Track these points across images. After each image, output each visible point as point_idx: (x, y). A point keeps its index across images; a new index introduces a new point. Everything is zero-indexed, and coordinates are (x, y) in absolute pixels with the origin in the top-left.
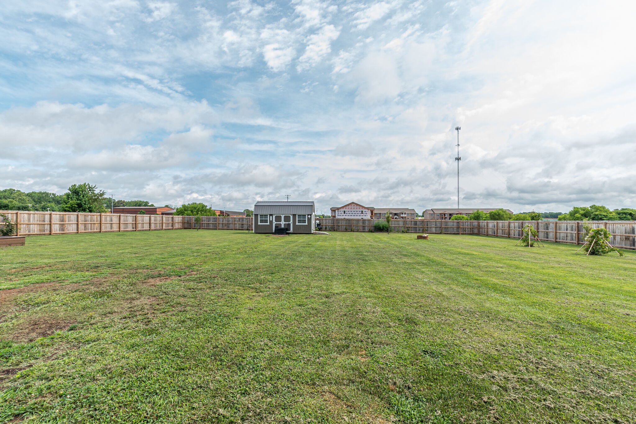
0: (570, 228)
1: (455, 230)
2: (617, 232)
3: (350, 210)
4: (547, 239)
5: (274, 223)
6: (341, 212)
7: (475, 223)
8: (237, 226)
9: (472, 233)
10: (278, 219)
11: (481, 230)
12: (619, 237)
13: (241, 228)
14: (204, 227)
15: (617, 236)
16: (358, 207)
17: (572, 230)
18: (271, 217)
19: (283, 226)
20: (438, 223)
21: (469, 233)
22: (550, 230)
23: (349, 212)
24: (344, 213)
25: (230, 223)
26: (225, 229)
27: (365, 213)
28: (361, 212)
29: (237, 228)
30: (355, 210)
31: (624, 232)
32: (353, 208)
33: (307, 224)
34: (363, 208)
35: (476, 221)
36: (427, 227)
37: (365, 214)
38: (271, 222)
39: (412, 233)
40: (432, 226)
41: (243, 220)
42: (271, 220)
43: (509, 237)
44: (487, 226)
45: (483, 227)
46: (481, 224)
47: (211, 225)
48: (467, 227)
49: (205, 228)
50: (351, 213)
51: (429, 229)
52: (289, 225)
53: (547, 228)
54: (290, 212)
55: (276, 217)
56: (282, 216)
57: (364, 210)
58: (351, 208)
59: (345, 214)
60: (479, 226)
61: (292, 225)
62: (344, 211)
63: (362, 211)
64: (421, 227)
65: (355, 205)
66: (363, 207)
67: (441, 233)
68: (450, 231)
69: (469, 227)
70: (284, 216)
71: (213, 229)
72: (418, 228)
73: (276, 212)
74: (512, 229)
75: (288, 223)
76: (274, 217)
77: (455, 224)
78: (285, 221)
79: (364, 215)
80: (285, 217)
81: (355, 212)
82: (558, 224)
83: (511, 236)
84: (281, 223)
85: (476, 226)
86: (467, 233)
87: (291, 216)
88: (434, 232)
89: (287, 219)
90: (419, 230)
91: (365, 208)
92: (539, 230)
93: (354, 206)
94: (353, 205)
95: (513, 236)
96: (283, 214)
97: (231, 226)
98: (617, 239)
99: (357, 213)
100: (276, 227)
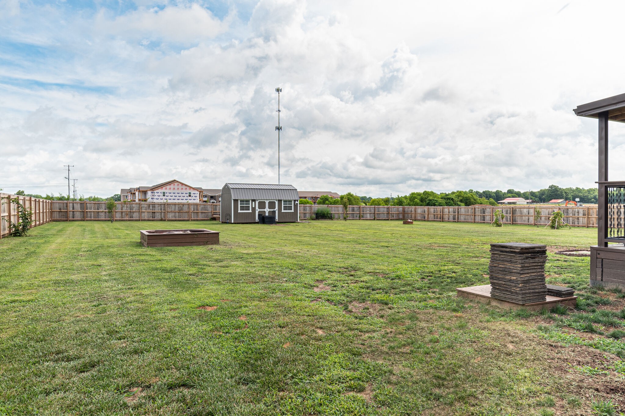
0: (505, 212)
1: (385, 216)
2: (542, 214)
3: (172, 191)
4: (484, 222)
5: (258, 210)
6: (159, 194)
7: (401, 208)
8: (145, 216)
9: (398, 218)
10: (262, 205)
11: (406, 215)
12: (544, 217)
13: (151, 219)
14: (91, 217)
15: (542, 217)
16: (184, 187)
17: (507, 213)
18: (254, 203)
19: (267, 214)
20: (371, 209)
21: (396, 218)
22: (486, 214)
23: (171, 195)
24: (164, 195)
25: (134, 210)
26: (126, 220)
27: (194, 195)
28: (188, 195)
29: (146, 218)
30: (180, 191)
31: (547, 214)
32: (176, 188)
33: (293, 211)
34: (192, 189)
35: (401, 207)
36: (363, 213)
37: (194, 198)
38: (254, 209)
39: (350, 219)
40: (367, 212)
41: (154, 207)
42: (254, 206)
43: (443, 221)
44: (415, 212)
45: (410, 212)
46: (406, 209)
47: (103, 214)
48: (394, 213)
49: (92, 219)
50: (174, 195)
51: (365, 216)
52: (274, 212)
53: (484, 212)
54: (274, 197)
55: (259, 203)
56: (266, 201)
57: (192, 192)
58: (174, 189)
59: (165, 197)
60: (404, 212)
61: (277, 212)
62: (164, 193)
63: (190, 193)
64: (358, 214)
65: (180, 185)
66: (191, 187)
67: (374, 219)
68: (382, 217)
69: (396, 213)
70: (268, 201)
71: (106, 220)
72: (355, 214)
73: (260, 197)
74: (446, 213)
75: (272, 210)
76: (257, 203)
77: (385, 210)
78: (269, 208)
79: (192, 198)
80: (269, 203)
81: (179, 195)
82: (494, 209)
83: (445, 220)
84: (265, 210)
85: (401, 212)
86: (394, 218)
87: (276, 202)
88: (369, 218)
89: (272, 205)
90: (356, 216)
91: (194, 189)
92: (476, 214)
93: (178, 185)
94: (176, 184)
95: (447, 220)
96: (267, 200)
97: (136, 216)
98: (542, 219)
99: (183, 195)
100: (259, 215)
